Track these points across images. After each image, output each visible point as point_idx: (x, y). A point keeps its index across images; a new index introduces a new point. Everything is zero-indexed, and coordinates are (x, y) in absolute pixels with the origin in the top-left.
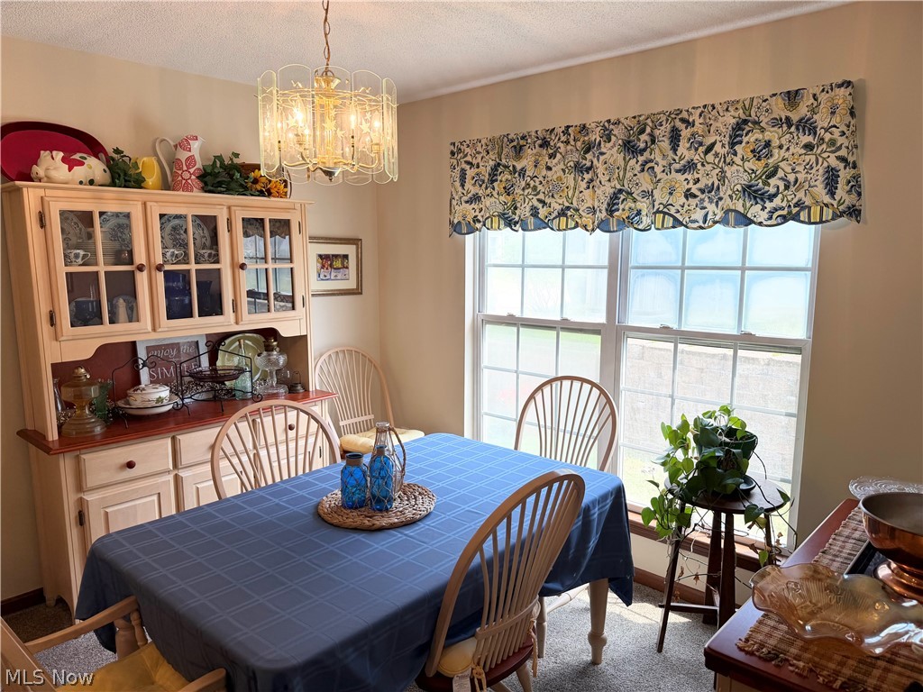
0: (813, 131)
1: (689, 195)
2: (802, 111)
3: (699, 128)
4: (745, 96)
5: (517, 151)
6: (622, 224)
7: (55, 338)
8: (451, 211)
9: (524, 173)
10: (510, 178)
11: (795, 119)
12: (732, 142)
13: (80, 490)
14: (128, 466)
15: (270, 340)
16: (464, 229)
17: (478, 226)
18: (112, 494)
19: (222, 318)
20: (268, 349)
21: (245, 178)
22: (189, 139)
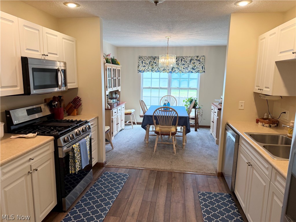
0: (200, 61)
1: (184, 68)
3: (185, 59)
4: (191, 55)
5: (154, 59)
6: (173, 72)
7: (107, 91)
8: (138, 68)
9: (155, 63)
10: (153, 63)
11: (198, 60)
12: (190, 62)
13: (112, 116)
14: (115, 112)
15: (116, 92)
16: (142, 72)
17: (145, 71)
18: (114, 117)
19: (116, 87)
20: (116, 94)
21: (116, 61)
22: (110, 54)
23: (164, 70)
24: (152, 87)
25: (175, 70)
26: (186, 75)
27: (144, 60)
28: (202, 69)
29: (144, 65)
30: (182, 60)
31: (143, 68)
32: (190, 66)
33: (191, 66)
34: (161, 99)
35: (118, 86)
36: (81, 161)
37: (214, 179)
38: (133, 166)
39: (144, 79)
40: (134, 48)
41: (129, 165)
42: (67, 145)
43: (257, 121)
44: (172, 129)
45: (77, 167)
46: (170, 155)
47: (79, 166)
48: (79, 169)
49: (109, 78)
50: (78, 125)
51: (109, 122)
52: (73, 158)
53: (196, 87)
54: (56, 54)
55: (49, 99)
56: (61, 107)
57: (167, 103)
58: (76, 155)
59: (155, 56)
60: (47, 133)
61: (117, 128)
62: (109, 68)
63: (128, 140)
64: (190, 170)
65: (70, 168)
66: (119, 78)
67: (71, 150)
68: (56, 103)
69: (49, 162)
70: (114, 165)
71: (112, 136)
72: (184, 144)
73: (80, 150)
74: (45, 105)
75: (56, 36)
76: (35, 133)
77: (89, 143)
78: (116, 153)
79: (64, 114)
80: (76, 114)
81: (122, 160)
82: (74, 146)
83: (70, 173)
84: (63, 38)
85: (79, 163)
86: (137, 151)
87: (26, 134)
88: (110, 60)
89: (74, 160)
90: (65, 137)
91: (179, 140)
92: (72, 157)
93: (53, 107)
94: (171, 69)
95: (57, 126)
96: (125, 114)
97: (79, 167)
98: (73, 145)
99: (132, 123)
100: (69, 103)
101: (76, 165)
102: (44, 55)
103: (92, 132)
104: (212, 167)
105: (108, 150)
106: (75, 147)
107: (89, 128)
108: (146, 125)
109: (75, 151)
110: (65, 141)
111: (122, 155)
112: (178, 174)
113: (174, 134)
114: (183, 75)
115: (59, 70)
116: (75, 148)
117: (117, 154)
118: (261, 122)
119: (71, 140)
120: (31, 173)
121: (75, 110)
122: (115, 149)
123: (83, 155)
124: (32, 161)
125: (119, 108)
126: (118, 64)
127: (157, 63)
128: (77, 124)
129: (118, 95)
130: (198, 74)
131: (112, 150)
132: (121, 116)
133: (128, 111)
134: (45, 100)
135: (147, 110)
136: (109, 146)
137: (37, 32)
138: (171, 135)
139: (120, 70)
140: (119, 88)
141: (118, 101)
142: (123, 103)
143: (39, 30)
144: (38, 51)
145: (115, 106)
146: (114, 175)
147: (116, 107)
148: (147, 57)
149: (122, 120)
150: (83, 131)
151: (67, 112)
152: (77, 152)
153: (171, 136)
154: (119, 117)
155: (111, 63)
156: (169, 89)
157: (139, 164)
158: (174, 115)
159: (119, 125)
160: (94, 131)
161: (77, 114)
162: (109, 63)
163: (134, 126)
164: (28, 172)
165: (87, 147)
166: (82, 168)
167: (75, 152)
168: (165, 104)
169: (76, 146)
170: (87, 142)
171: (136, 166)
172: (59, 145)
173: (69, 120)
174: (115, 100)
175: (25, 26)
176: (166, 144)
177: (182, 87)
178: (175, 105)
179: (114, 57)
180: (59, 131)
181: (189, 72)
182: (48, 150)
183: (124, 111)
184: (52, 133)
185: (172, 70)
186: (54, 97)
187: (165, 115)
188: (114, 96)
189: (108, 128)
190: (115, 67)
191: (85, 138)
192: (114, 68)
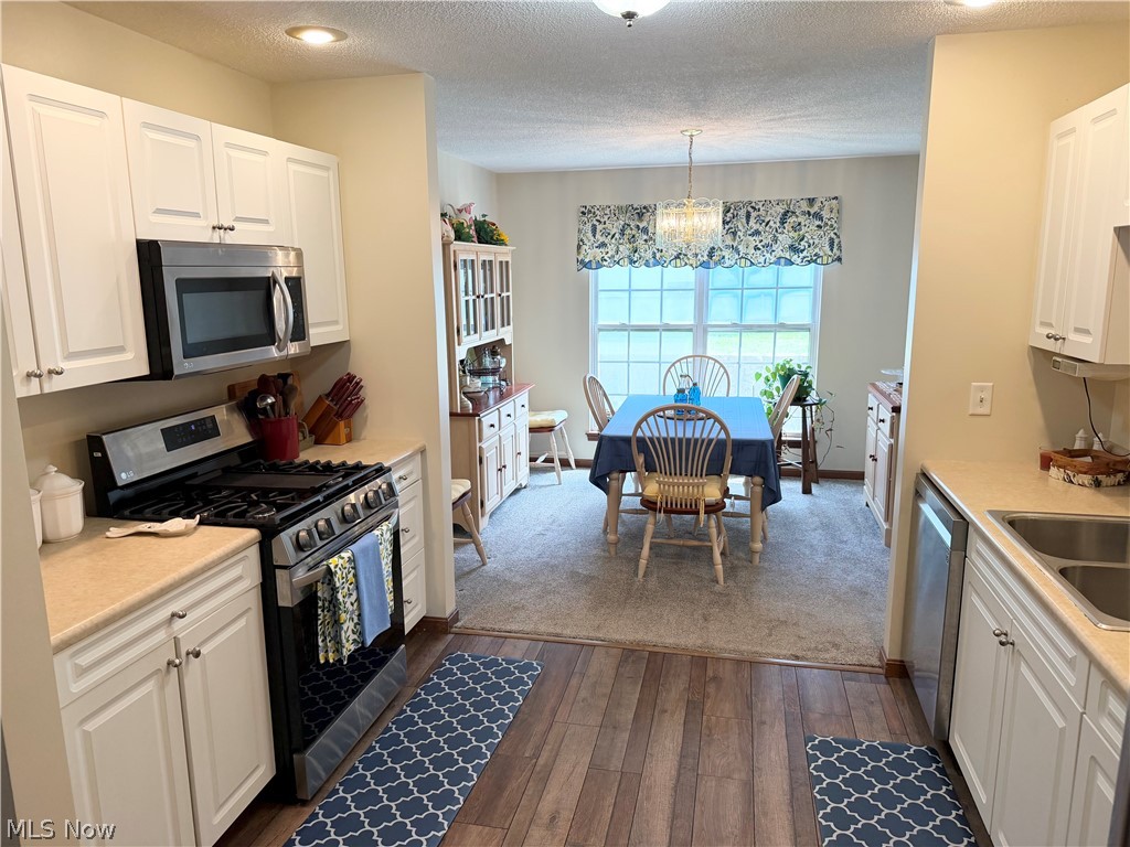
0: (821, 219)
1: (756, 248)
2: (815, 209)
3: (762, 212)
4: (786, 197)
5: (640, 216)
6: (716, 264)
7: (459, 344)
8: (579, 253)
9: (645, 231)
10: (634, 232)
11: (812, 212)
12: (783, 222)
13: (480, 441)
14: (492, 426)
15: (496, 348)
16: (594, 266)
17: (605, 263)
18: (488, 445)
19: (495, 331)
20: (494, 353)
21: (492, 231)
22: (471, 205)
23: (677, 257)
24: (634, 322)
25: (724, 257)
26: (765, 276)
27: (602, 220)
28: (832, 250)
29: (602, 239)
30: (748, 216)
31: (599, 253)
32: (780, 237)
33: (786, 239)
34: (669, 370)
35: (503, 326)
36: (359, 615)
37: (870, 687)
38: (558, 631)
39: (601, 295)
40: (561, 175)
41: (542, 628)
42: (309, 559)
43: (1046, 463)
44: (706, 489)
45: (344, 641)
46: (698, 589)
47: (353, 637)
48: (353, 648)
49: (467, 298)
50: (349, 481)
51: (468, 462)
52: (331, 606)
53: (807, 320)
54: (266, 222)
55: (244, 385)
56: (287, 414)
57: (691, 385)
58: (340, 596)
59: (645, 204)
60: (235, 516)
61: (501, 484)
62: (465, 261)
63: (540, 528)
64: (775, 651)
65: (320, 644)
66: (504, 294)
67: (324, 578)
68: (269, 401)
69: (242, 622)
70: (489, 626)
71: (482, 516)
72: (758, 546)
73: (355, 576)
74: (230, 410)
75: (265, 153)
76: (190, 516)
77: (390, 548)
78: (495, 578)
79: (301, 438)
80: (343, 438)
81: (515, 608)
82: (333, 562)
83: (322, 661)
84: (289, 160)
85: (351, 625)
86: (574, 574)
87: (162, 521)
88: (469, 227)
89: (335, 613)
90: (301, 528)
91: (739, 530)
92: (326, 605)
93: (261, 417)
94: (706, 253)
95: (272, 490)
96: (532, 430)
97: (354, 640)
98: (331, 561)
99: (557, 463)
100: (320, 399)
101: (343, 633)
102: (220, 228)
103: (403, 505)
104: (865, 640)
105: (466, 569)
106: (336, 566)
107: (391, 491)
108: (608, 475)
109: (336, 580)
110: (299, 547)
111: (516, 588)
112: (729, 666)
113: (715, 508)
114: (755, 272)
115: (275, 282)
116: (337, 569)
117: (499, 582)
118: (1059, 467)
119: (321, 539)
120: (176, 666)
121: (342, 424)
122: (491, 565)
123: (369, 592)
124: (179, 623)
125: (507, 407)
126: (499, 242)
127: (651, 230)
128: (345, 477)
129: (502, 357)
130: (816, 270)
131: (480, 567)
132: (515, 437)
133: (542, 419)
134: (231, 391)
135: (613, 412)
136: (469, 552)
137: (192, 144)
138: (702, 511)
139: (507, 262)
140: (506, 334)
141: (503, 383)
142: (520, 388)
143: (198, 138)
144: (197, 215)
145: (491, 401)
146: (487, 665)
147: (496, 403)
148: (612, 207)
149: (519, 454)
150: (367, 504)
151: (312, 432)
152: (346, 586)
153: (702, 516)
154: (507, 443)
155: (475, 239)
156: (700, 330)
157: (580, 626)
158: (713, 435)
159: (508, 472)
160: (410, 500)
161: (349, 439)
162: (468, 239)
163: (566, 474)
164: (168, 664)
165: (383, 563)
166: (363, 643)
167: (338, 585)
168: (681, 391)
169: (341, 561)
170: (381, 547)
171: (567, 632)
172: (278, 560)
173: (318, 462)
174: (490, 379)
175: (146, 125)
176: (683, 546)
177: (748, 320)
178: (721, 392)
179: (484, 216)
180: (280, 508)
181: (777, 262)
182: (239, 578)
183: (526, 419)
184: (252, 517)
185: (711, 255)
186: (264, 380)
187: (680, 435)
188: (488, 362)
189: (463, 486)
190: (489, 253)
191: (376, 532)
192: (487, 258)
